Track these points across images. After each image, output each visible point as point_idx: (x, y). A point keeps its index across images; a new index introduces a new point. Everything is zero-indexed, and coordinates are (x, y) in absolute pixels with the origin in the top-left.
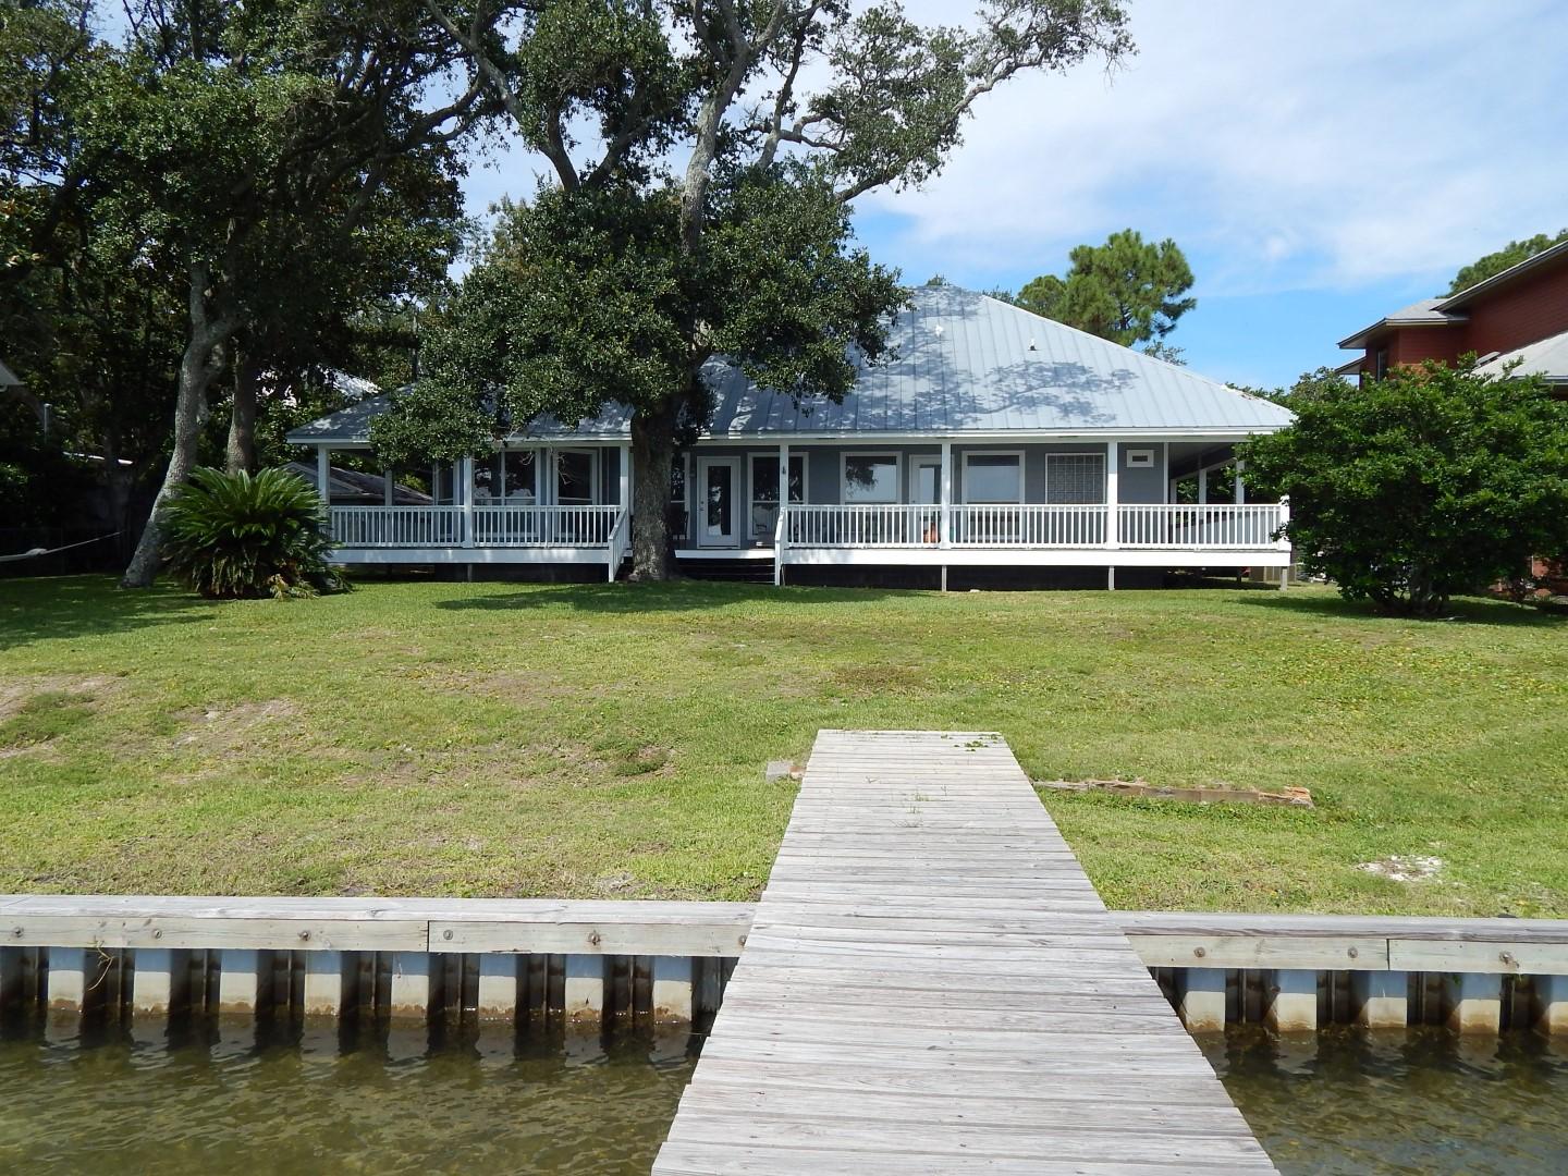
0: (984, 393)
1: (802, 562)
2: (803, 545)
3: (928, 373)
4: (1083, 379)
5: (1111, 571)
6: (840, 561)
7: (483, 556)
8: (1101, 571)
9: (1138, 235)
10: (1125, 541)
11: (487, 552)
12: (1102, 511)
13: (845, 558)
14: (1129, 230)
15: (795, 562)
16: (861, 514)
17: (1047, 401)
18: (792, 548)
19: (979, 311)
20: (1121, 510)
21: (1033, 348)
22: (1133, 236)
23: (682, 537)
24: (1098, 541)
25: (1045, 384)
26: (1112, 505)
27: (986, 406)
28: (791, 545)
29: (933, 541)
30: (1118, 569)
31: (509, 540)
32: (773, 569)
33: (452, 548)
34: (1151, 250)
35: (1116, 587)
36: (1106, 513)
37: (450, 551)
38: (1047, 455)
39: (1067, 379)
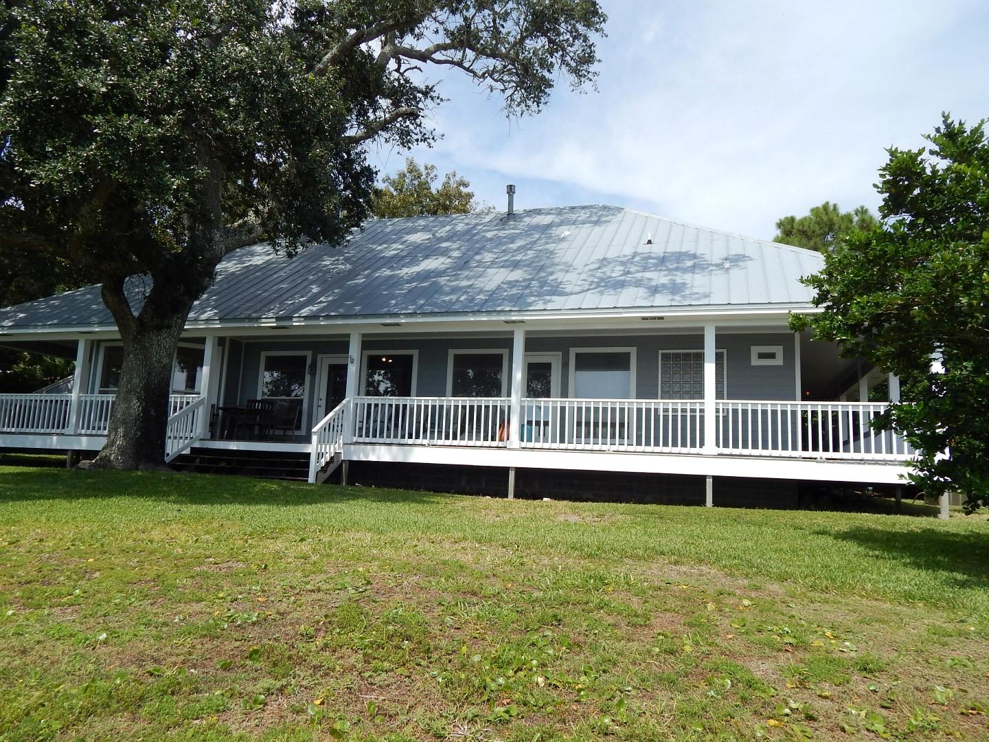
0: (571, 280)
1: (363, 458)
2: (367, 440)
3: (529, 265)
4: (689, 263)
5: (709, 482)
6: (400, 459)
7: (80, 443)
8: (697, 482)
9: (835, 206)
10: (726, 445)
11: (84, 439)
12: (698, 407)
14: (828, 203)
15: (355, 459)
16: (426, 407)
17: (638, 284)
18: (357, 443)
20: (721, 407)
21: (650, 242)
22: (831, 208)
24: (693, 445)
25: (645, 269)
26: (710, 402)
27: (568, 289)
28: (355, 439)
29: (501, 439)
30: (718, 480)
31: (99, 428)
32: (307, 465)
33: (58, 434)
34: (848, 218)
35: (716, 503)
36: (702, 411)
37: (55, 438)
38: (660, 352)
39: (671, 265)
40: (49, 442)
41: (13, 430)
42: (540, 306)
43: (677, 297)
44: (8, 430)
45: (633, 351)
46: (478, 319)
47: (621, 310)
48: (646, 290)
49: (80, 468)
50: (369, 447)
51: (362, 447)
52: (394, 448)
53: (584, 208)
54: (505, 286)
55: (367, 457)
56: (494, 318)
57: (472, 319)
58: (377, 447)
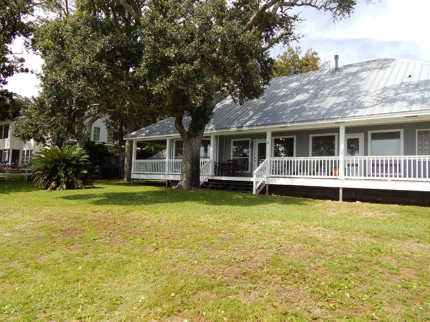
0: (367, 100)
1: (274, 183)
2: (276, 176)
3: (346, 94)
6: (290, 184)
7: (170, 177)
11: (171, 176)
13: (292, 182)
15: (271, 183)
16: (300, 161)
17: (403, 99)
18: (272, 177)
19: (391, 66)
21: (410, 76)
23: (247, 172)
25: (407, 91)
27: (366, 105)
28: (271, 175)
29: (335, 175)
31: (176, 172)
32: (252, 186)
37: (162, 175)
38: (417, 130)
39: (422, 87)
40: (160, 177)
41: (148, 173)
42: (352, 115)
43: (425, 105)
44: (147, 173)
45: (402, 131)
46: (322, 122)
47: (393, 114)
48: (407, 103)
49: (172, 189)
50: (277, 179)
51: (274, 178)
52: (287, 179)
53: (374, 61)
54: (334, 106)
55: (276, 183)
56: (330, 121)
57: (320, 123)
58: (280, 179)
